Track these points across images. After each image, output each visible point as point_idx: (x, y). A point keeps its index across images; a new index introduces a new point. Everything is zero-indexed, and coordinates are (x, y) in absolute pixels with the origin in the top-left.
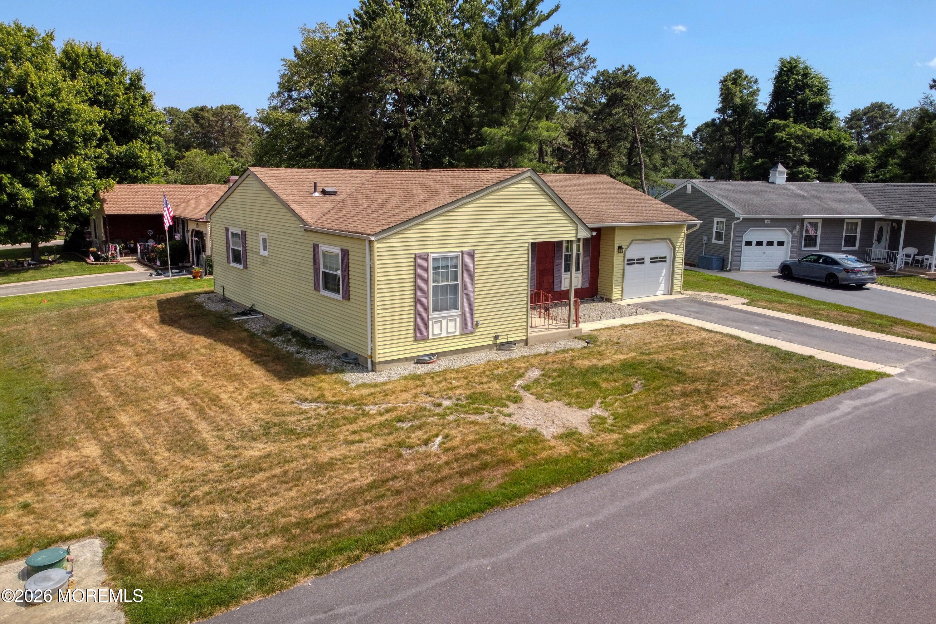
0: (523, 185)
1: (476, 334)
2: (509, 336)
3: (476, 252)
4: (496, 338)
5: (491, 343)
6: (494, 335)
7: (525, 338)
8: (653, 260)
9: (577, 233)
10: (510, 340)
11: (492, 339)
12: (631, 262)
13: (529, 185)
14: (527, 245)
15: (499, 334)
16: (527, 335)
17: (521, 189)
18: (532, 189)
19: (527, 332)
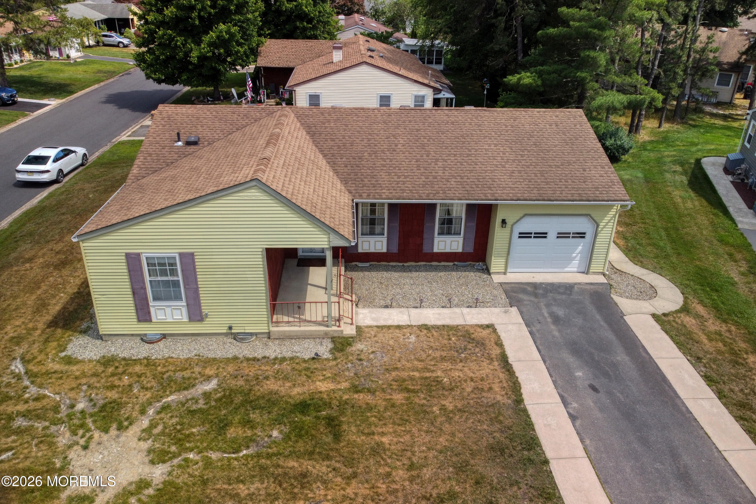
0: (249, 194)
1: (206, 322)
2: (246, 328)
3: (195, 254)
4: (230, 328)
5: (225, 331)
6: (228, 325)
7: (267, 331)
8: (562, 235)
9: (329, 241)
10: (247, 331)
11: (226, 328)
12: (524, 235)
13: (257, 194)
14: (261, 250)
15: (233, 325)
16: (269, 329)
17: (246, 198)
18: (262, 198)
19: (268, 326)
